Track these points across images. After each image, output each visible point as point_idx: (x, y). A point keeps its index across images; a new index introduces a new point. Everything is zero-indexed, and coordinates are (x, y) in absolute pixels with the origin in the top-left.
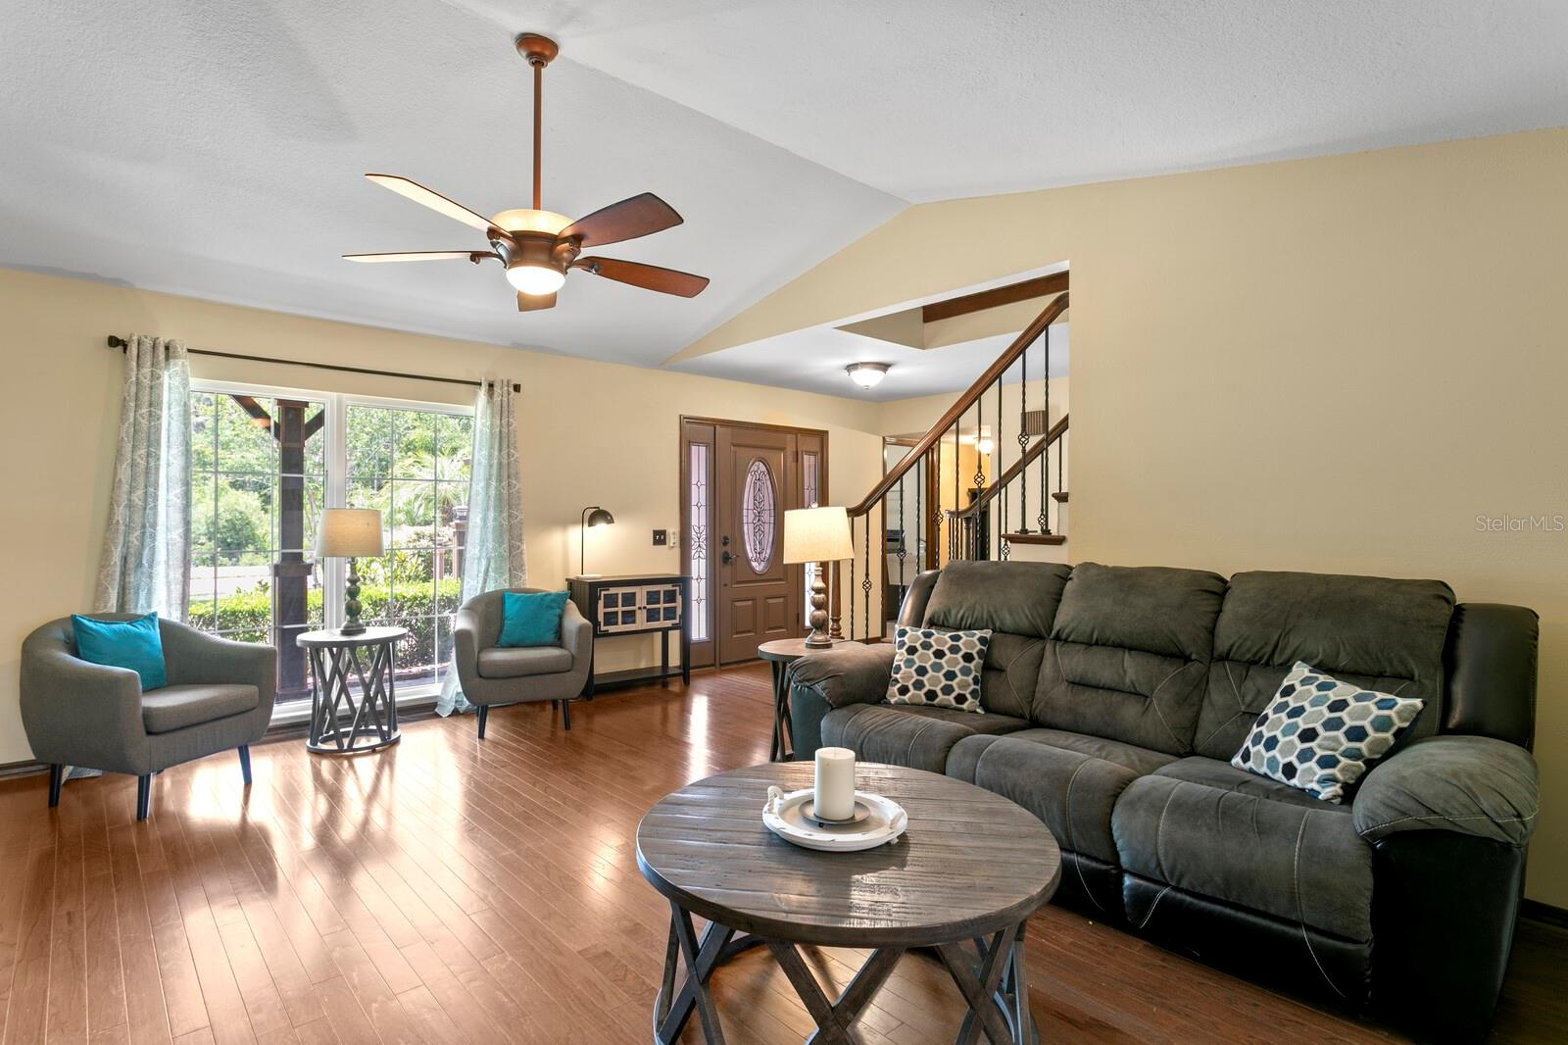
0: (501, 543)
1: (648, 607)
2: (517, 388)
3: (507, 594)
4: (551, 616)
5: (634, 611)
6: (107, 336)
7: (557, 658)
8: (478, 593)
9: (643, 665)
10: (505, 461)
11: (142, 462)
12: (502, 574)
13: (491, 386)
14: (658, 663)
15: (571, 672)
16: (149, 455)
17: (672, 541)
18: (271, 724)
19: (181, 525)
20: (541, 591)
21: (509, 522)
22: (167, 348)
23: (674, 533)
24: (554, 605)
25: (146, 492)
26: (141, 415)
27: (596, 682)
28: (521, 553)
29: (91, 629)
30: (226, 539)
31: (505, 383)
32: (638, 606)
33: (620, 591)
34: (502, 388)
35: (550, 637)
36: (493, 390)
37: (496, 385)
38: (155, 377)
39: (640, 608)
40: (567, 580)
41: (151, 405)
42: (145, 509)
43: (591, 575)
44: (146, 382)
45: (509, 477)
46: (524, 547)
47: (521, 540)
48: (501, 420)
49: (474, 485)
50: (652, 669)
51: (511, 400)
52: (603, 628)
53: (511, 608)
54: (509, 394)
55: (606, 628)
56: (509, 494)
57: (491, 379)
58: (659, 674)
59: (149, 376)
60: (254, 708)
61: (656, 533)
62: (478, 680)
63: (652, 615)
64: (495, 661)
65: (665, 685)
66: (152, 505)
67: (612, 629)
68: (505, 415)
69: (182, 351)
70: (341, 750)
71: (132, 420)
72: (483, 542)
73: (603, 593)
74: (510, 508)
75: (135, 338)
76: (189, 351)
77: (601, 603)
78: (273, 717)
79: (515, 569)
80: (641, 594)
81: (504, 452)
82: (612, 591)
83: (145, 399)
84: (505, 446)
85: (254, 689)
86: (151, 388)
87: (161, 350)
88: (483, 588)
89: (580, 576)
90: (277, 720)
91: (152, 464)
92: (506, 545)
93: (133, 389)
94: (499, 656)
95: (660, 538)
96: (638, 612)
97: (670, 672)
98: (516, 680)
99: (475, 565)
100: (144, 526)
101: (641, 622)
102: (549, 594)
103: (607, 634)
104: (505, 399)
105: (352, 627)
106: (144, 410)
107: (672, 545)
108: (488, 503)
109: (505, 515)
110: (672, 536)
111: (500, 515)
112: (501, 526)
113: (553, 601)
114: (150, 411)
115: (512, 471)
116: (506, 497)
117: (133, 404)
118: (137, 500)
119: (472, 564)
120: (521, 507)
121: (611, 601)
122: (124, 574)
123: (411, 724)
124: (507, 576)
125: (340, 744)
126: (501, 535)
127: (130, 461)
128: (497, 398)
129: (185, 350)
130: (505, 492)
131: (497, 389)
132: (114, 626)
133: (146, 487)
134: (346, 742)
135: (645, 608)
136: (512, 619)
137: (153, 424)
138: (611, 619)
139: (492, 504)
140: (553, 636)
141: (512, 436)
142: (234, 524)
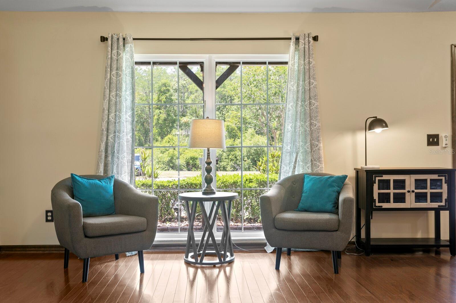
0: (306, 143)
1: (416, 191)
2: (315, 39)
3: (306, 176)
4: (331, 191)
5: (404, 194)
6: (100, 37)
7: (327, 221)
8: (290, 174)
9: (419, 236)
10: (307, 88)
11: (113, 99)
12: (306, 163)
13: (297, 39)
14: (432, 235)
15: (337, 232)
16: (116, 95)
17: (444, 142)
18: (154, 243)
19: (131, 132)
20: (329, 175)
21: (311, 129)
22: (124, 39)
23: (446, 137)
24: (334, 184)
25: (116, 114)
26: (113, 75)
27: (372, 243)
28: (319, 149)
29: (78, 181)
30: (254, 158)
31: (307, 35)
32: (407, 189)
33: (392, 178)
34: (305, 39)
35: (329, 206)
36: (299, 42)
37: (301, 37)
38: (118, 54)
39: (409, 192)
40: (355, 169)
41: (117, 69)
42: (115, 123)
43: (371, 166)
44: (115, 57)
45: (310, 98)
46: (321, 145)
47: (319, 141)
48: (304, 60)
49: (287, 105)
50: (427, 239)
51: (310, 47)
52: (378, 204)
53: (307, 185)
54: (309, 43)
55: (380, 204)
56: (310, 110)
57: (297, 35)
58: (433, 243)
59: (116, 54)
60: (145, 231)
61: (429, 136)
62: (274, 230)
63: (421, 197)
64: (287, 219)
65: (438, 253)
66: (118, 121)
67: (385, 205)
68: (307, 57)
69: (130, 39)
70: (196, 263)
71: (109, 77)
72: (294, 142)
73: (377, 179)
74: (311, 119)
75: (110, 35)
76: (134, 39)
77: (376, 186)
78: (156, 239)
79: (315, 160)
80: (410, 181)
81: (307, 82)
82: (385, 177)
83: (114, 66)
84: (307, 77)
85: (143, 220)
86: (117, 60)
87: (121, 40)
88: (294, 171)
89: (364, 166)
90: (158, 241)
91: (118, 100)
92: (308, 144)
93: (109, 62)
94: (289, 215)
95: (433, 140)
96: (407, 195)
97: (442, 243)
98: (299, 233)
99: (288, 158)
100: (115, 132)
101: (410, 202)
102: (332, 177)
103: (380, 209)
104: (307, 46)
105: (207, 190)
106: (114, 72)
107: (444, 146)
108: (296, 116)
109: (308, 124)
110: (444, 139)
111: (305, 124)
112: (306, 131)
113: (333, 181)
114: (117, 73)
115: (312, 94)
116: (308, 112)
117: (109, 69)
118: (111, 119)
119: (286, 156)
120: (318, 118)
121: (385, 184)
122: (106, 157)
123: (246, 254)
124: (309, 164)
125: (197, 260)
126: (306, 138)
127: (108, 98)
128: (301, 46)
129: (132, 39)
130: (307, 108)
131: (301, 41)
132: (91, 181)
133: (116, 112)
134: (199, 259)
135: (413, 191)
136: (306, 192)
137: (118, 79)
138: (385, 198)
139: (298, 117)
140: (333, 205)
141: (312, 71)
142: (257, 151)
